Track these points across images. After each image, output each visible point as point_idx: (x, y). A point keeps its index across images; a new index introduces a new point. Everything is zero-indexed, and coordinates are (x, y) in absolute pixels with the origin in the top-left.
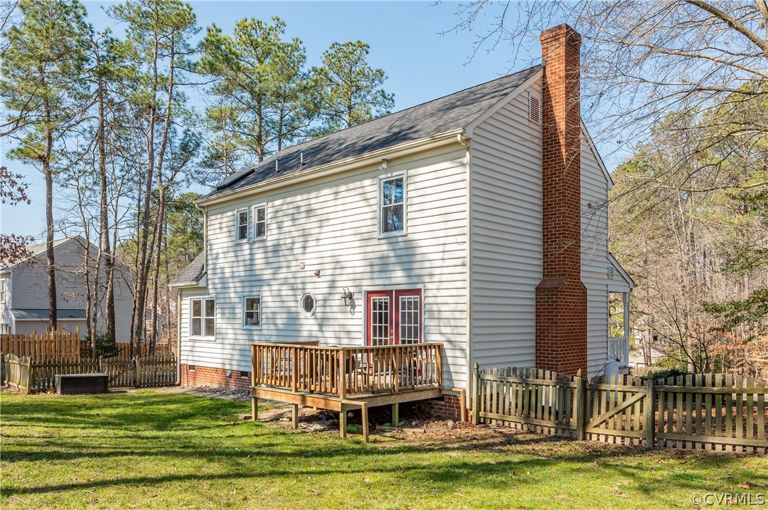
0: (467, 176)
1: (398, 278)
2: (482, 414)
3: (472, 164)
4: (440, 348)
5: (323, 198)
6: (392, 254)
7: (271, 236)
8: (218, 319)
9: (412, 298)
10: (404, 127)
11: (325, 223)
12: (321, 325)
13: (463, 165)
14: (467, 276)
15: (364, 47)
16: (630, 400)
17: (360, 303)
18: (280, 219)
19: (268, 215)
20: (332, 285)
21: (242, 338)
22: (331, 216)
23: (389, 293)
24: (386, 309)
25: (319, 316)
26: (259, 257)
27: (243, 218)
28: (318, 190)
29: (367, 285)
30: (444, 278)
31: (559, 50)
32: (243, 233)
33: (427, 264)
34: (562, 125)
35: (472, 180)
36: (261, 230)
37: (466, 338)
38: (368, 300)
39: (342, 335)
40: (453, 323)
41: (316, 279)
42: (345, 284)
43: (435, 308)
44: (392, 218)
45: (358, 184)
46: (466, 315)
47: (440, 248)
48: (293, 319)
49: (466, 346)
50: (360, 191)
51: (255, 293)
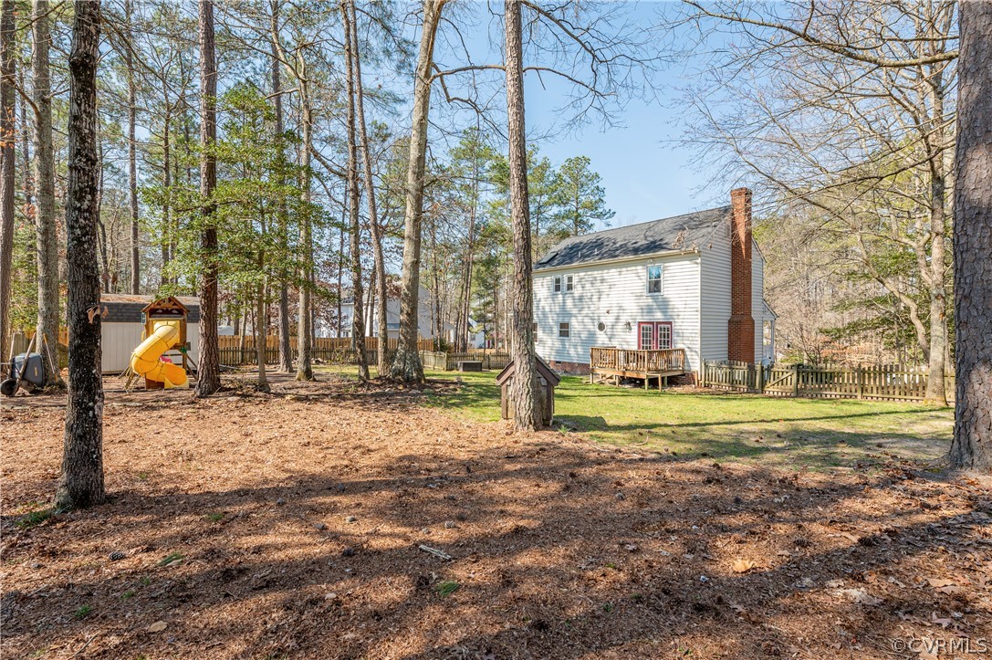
0: (699, 269)
1: (659, 316)
2: (707, 382)
3: (702, 263)
4: (683, 351)
5: (612, 274)
6: (654, 304)
7: (577, 291)
8: (541, 333)
9: (666, 326)
10: (656, 238)
11: (613, 287)
12: (610, 338)
13: (697, 263)
14: (699, 317)
15: (588, 161)
16: (785, 375)
17: (635, 329)
18: (583, 283)
19: (575, 281)
20: (618, 318)
21: (558, 344)
22: (616, 283)
23: (652, 323)
24: (650, 331)
25: (609, 333)
26: (569, 303)
27: (558, 281)
28: (609, 269)
29: (639, 319)
30: (685, 317)
31: (741, 201)
32: (558, 288)
33: (676, 310)
34: (743, 239)
35: (702, 271)
36: (570, 287)
37: (699, 346)
38: (639, 326)
39: (624, 343)
40: (690, 339)
41: (607, 315)
42: (624, 319)
43: (680, 331)
44: (655, 286)
45: (634, 268)
46: (699, 335)
47: (683, 303)
48: (592, 335)
49: (698, 350)
50: (635, 271)
51: (566, 321)
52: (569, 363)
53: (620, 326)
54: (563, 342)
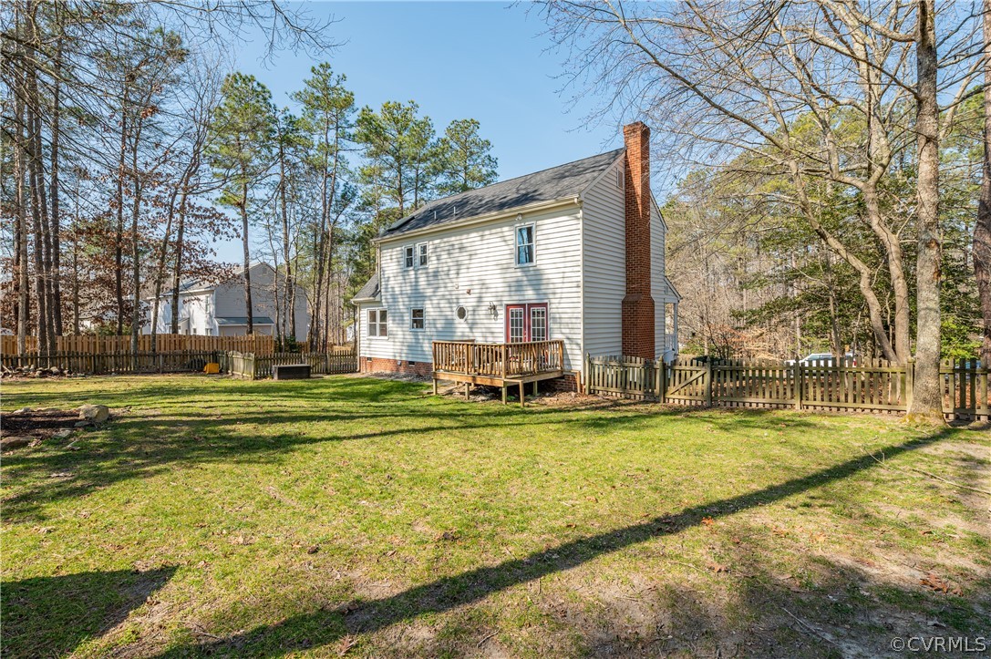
0: (580, 226)
1: (530, 295)
2: (592, 387)
3: (584, 218)
4: (561, 343)
5: (472, 239)
6: (525, 279)
7: (432, 264)
8: (390, 324)
9: (540, 309)
10: (529, 190)
11: (473, 257)
12: (471, 328)
13: (578, 219)
14: (581, 294)
16: (695, 375)
17: (502, 313)
18: (438, 254)
19: (429, 251)
20: (480, 299)
21: (410, 338)
22: (478, 252)
23: (523, 306)
24: (521, 316)
25: (470, 321)
26: (422, 280)
27: (410, 251)
28: (468, 234)
29: (507, 300)
30: (564, 295)
31: (636, 140)
32: (409, 263)
33: (551, 286)
34: (639, 191)
35: (584, 229)
36: (424, 261)
37: (581, 336)
38: (507, 311)
39: (488, 335)
40: (570, 326)
41: (468, 296)
42: (489, 299)
43: (557, 316)
44: (526, 255)
45: (499, 230)
46: (581, 321)
47: (561, 275)
48: (449, 324)
49: (581, 342)
50: (501, 235)
51: (419, 307)
52: (424, 364)
53: (483, 311)
54: (416, 334)
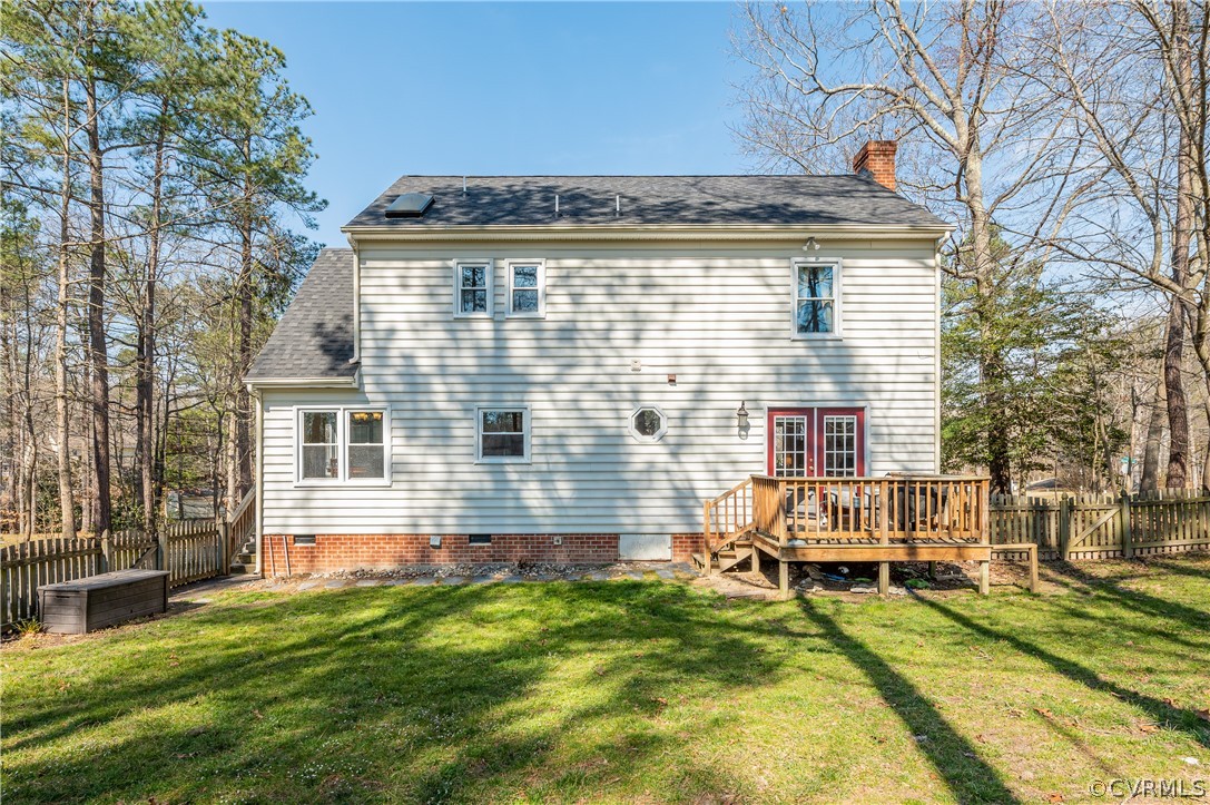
1: (825, 391)
5: (685, 268)
6: (814, 361)
7: (553, 312)
9: (845, 419)
11: (681, 308)
12: (675, 454)
13: (930, 268)
14: (936, 395)
18: (578, 290)
20: (700, 394)
22: (696, 299)
23: (808, 411)
25: (671, 440)
26: (520, 346)
27: (473, 278)
28: (668, 258)
29: (771, 398)
30: (898, 395)
32: (473, 301)
33: (873, 378)
36: (523, 301)
38: (770, 419)
39: (722, 467)
40: (910, 448)
41: (669, 387)
42: (726, 397)
43: (885, 430)
45: (751, 262)
47: (893, 361)
48: (611, 445)
50: (757, 272)
51: (509, 403)
52: (524, 537)
53: (707, 418)
54: (498, 473)
